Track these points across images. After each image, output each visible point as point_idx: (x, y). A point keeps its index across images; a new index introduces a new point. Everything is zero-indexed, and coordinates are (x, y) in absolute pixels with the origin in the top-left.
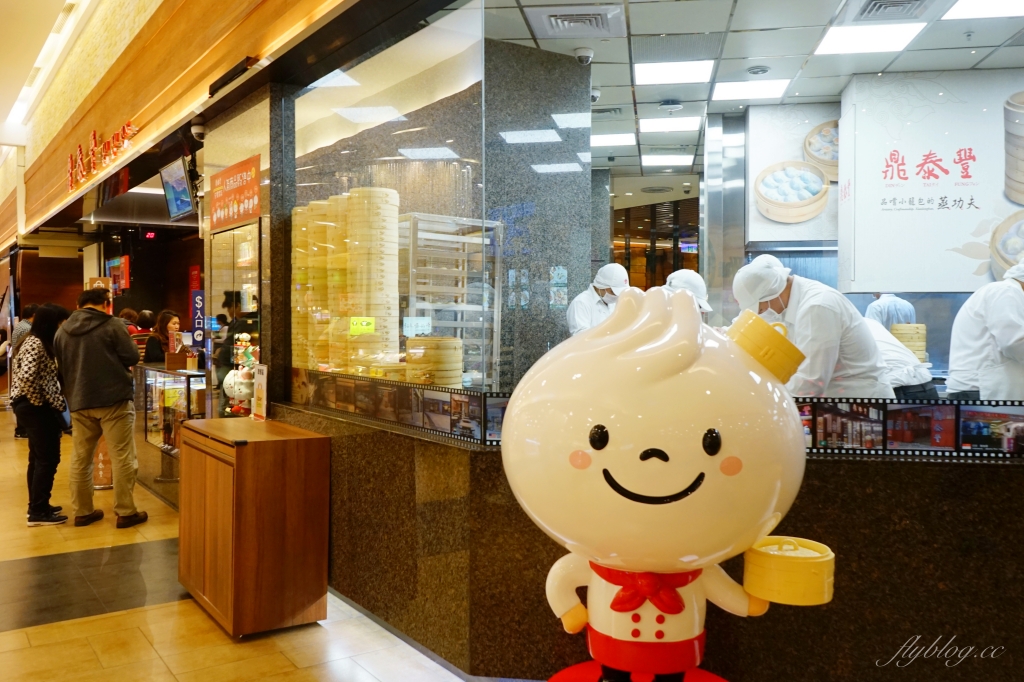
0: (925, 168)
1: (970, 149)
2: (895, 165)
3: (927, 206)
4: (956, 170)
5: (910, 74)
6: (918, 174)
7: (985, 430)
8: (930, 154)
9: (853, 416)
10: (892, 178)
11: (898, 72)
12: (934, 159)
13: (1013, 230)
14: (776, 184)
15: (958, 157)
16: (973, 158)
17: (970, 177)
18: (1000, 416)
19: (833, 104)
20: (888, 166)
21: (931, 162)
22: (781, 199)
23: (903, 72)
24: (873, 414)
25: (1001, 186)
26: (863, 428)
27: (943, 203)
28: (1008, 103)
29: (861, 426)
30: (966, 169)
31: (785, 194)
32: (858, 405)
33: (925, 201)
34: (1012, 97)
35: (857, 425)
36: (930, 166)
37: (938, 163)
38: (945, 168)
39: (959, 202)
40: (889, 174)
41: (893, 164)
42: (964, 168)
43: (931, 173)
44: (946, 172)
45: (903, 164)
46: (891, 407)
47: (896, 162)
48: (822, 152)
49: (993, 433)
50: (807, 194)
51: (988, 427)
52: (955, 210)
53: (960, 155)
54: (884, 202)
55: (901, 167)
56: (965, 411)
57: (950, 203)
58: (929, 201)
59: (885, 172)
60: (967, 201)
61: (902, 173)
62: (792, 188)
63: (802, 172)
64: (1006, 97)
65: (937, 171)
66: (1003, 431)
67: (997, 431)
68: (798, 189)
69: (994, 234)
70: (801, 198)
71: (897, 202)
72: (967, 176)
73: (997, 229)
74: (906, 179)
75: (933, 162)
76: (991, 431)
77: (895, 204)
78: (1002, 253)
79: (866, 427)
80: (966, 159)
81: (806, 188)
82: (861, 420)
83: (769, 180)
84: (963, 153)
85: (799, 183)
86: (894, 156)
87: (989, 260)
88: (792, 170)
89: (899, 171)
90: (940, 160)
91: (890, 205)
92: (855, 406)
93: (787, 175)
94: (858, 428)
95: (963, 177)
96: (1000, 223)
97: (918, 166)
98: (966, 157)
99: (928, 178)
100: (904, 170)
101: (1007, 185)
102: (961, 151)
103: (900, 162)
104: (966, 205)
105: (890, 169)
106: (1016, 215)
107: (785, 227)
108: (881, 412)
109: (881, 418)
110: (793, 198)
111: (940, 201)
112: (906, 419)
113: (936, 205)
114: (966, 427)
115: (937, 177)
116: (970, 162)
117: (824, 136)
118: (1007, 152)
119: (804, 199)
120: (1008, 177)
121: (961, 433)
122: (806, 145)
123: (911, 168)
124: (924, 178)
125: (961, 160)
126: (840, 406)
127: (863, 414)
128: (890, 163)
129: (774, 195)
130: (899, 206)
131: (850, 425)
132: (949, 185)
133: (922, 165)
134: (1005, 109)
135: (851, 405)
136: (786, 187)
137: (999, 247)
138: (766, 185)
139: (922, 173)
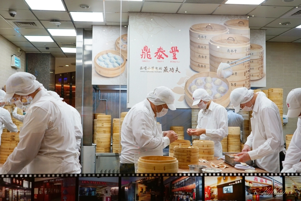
0: (158, 54)
1: (176, 47)
2: (146, 52)
3: (159, 70)
4: (171, 56)
5: (152, 14)
6: (155, 57)
7: (93, 192)
8: (160, 48)
9: (13, 186)
10: (144, 58)
11: (147, 13)
12: (162, 51)
13: (193, 82)
14: (104, 60)
15: (171, 50)
16: (178, 51)
17: (176, 59)
18: (102, 183)
19: (125, 26)
20: (143, 53)
21: (161, 52)
22: (105, 66)
23: (149, 13)
24: (26, 184)
25: (189, 64)
26: (19, 194)
27: (166, 70)
28: (191, 29)
29: (18, 192)
30: (175, 55)
31: (107, 65)
32: (16, 179)
33: (158, 68)
34: (193, 26)
35: (15, 192)
36: (160, 54)
37: (164, 52)
38: (166, 54)
39: (172, 70)
40: (143, 56)
41: (145, 52)
42: (174, 55)
43: (160, 57)
44: (167, 56)
45: (149, 52)
46: (36, 180)
47: (146, 51)
48: (123, 47)
49: (98, 194)
50: (117, 65)
51: (95, 191)
52: (171, 73)
53: (172, 49)
54: (141, 68)
55: (148, 53)
56: (81, 181)
57: (169, 70)
58: (160, 69)
59: (142, 55)
60: (175, 69)
61: (149, 56)
62: (110, 62)
63: (115, 55)
64: (190, 26)
65: (163, 56)
66: (103, 193)
67: (100, 193)
68: (113, 62)
69: (186, 83)
70: (114, 66)
71: (147, 68)
72: (175, 58)
73: (187, 81)
74: (151, 58)
75: (162, 52)
76: (96, 193)
77: (146, 69)
78: (190, 92)
79: (21, 192)
80: (175, 51)
81: (117, 62)
82: (18, 189)
83: (101, 58)
84: (173, 48)
85: (113, 59)
86: (146, 48)
87: (185, 95)
88: (110, 54)
89: (147, 55)
90: (165, 51)
91: (144, 70)
92: (14, 179)
93: (108, 56)
94: (16, 194)
95: (173, 59)
96: (188, 79)
97: (155, 53)
98: (175, 50)
99: (160, 59)
100: (150, 55)
101: (191, 63)
102: (172, 47)
103: (148, 51)
104: (175, 71)
105: (144, 54)
106: (194, 76)
107: (107, 79)
108: (31, 183)
109: (31, 187)
110: (111, 66)
111: (165, 69)
112: (45, 187)
113: (163, 70)
114: (82, 191)
115: (163, 58)
116: (176, 52)
117: (124, 40)
118: (191, 49)
119: (116, 67)
120: (191, 59)
121: (79, 195)
122: (117, 44)
123: (152, 54)
124: (158, 58)
125: (173, 51)
126: (5, 180)
127: (19, 184)
128: (144, 51)
129: (102, 64)
130: (147, 70)
131: (11, 192)
132: (168, 62)
133: (157, 53)
134: (190, 31)
135: (12, 179)
136: (108, 61)
137: (188, 89)
138: (100, 60)
139: (157, 56)
